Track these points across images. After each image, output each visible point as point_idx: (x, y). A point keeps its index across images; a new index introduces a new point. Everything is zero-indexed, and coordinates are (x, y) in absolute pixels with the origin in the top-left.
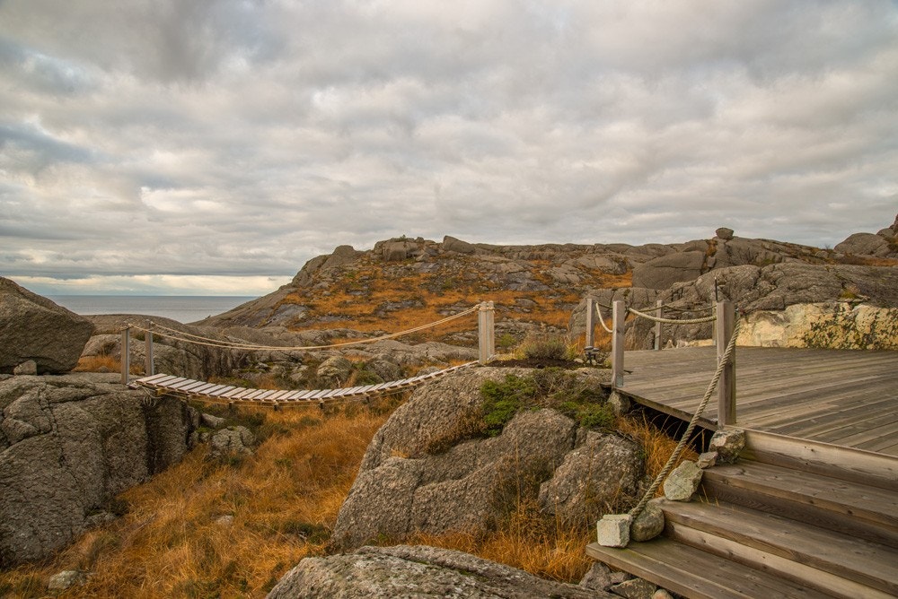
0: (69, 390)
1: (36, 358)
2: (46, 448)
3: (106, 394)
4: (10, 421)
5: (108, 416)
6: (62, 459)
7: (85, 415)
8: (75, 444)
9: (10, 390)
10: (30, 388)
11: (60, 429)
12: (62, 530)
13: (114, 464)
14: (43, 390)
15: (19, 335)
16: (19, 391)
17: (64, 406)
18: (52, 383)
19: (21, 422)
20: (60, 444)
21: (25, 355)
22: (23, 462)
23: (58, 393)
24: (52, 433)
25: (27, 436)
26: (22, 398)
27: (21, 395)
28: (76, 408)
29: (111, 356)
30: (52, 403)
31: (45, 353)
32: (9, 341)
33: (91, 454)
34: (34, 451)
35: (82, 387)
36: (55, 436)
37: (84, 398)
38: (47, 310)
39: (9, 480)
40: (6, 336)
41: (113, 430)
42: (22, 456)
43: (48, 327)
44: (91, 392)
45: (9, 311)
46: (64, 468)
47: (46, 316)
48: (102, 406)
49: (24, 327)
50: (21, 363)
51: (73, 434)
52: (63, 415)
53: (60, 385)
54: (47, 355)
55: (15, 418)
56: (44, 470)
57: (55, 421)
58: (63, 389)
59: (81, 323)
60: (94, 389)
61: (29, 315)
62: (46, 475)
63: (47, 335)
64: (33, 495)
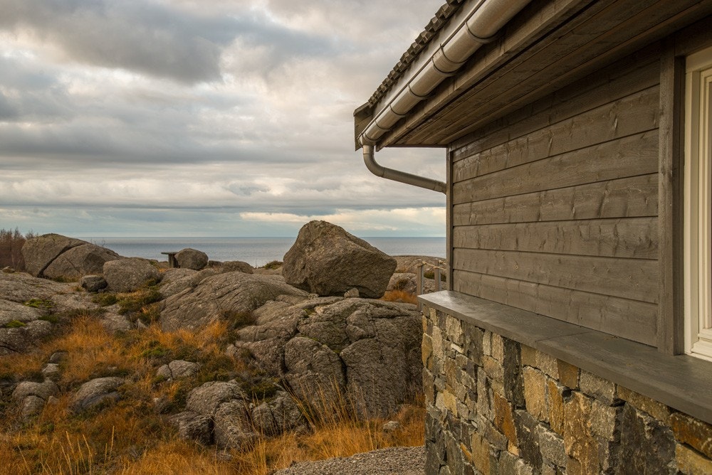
0: (383, 309)
1: (358, 287)
2: (372, 348)
3: (408, 316)
4: (351, 327)
5: (409, 333)
6: (381, 358)
7: (395, 328)
8: (389, 349)
9: (349, 306)
10: (361, 305)
11: (380, 336)
12: (382, 408)
13: (413, 372)
14: (368, 308)
15: (348, 269)
16: (354, 308)
17: (382, 320)
18: (372, 304)
19: (357, 328)
20: (380, 348)
21: (351, 284)
22: (360, 354)
23: (378, 311)
24: (375, 338)
25: (361, 337)
26: (356, 312)
27: (355, 310)
28: (389, 323)
29: (404, 291)
30: (374, 318)
31: (364, 283)
32: (341, 273)
33: (399, 359)
34: (366, 349)
35: (392, 309)
36: (377, 340)
37: (393, 317)
38: (365, 250)
39: (353, 365)
40: (340, 269)
41: (413, 345)
42: (359, 350)
43: (366, 263)
44: (398, 314)
45: (342, 250)
46: (383, 365)
47: (365, 254)
48: (406, 325)
49: (351, 262)
50: (348, 290)
51: (388, 341)
52: (381, 326)
53: (378, 306)
54: (365, 285)
55: (354, 325)
56: (372, 363)
57: (377, 331)
58: (380, 309)
59: (388, 260)
60: (399, 311)
61: (355, 253)
62: (373, 366)
63: (365, 269)
64: (366, 379)
